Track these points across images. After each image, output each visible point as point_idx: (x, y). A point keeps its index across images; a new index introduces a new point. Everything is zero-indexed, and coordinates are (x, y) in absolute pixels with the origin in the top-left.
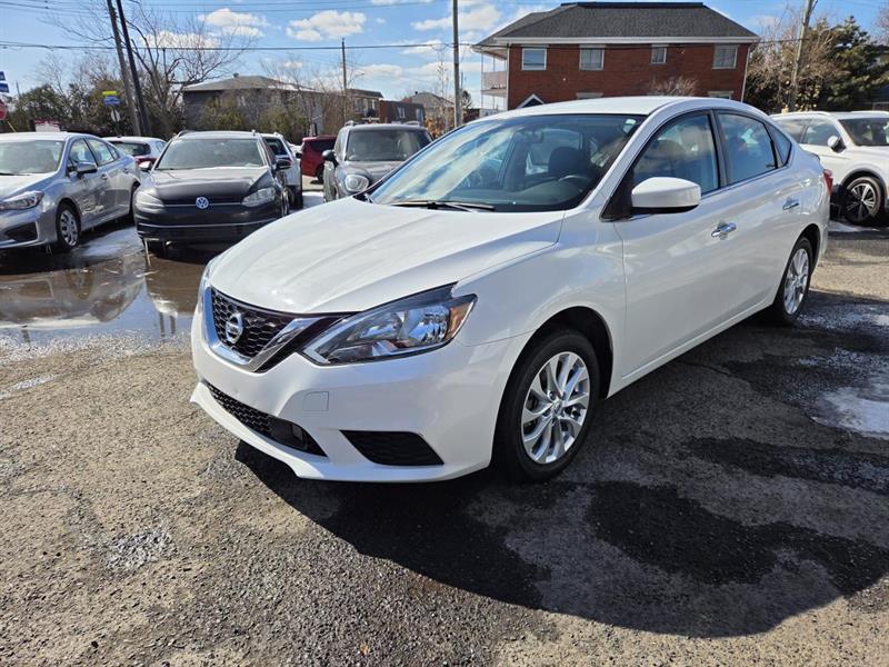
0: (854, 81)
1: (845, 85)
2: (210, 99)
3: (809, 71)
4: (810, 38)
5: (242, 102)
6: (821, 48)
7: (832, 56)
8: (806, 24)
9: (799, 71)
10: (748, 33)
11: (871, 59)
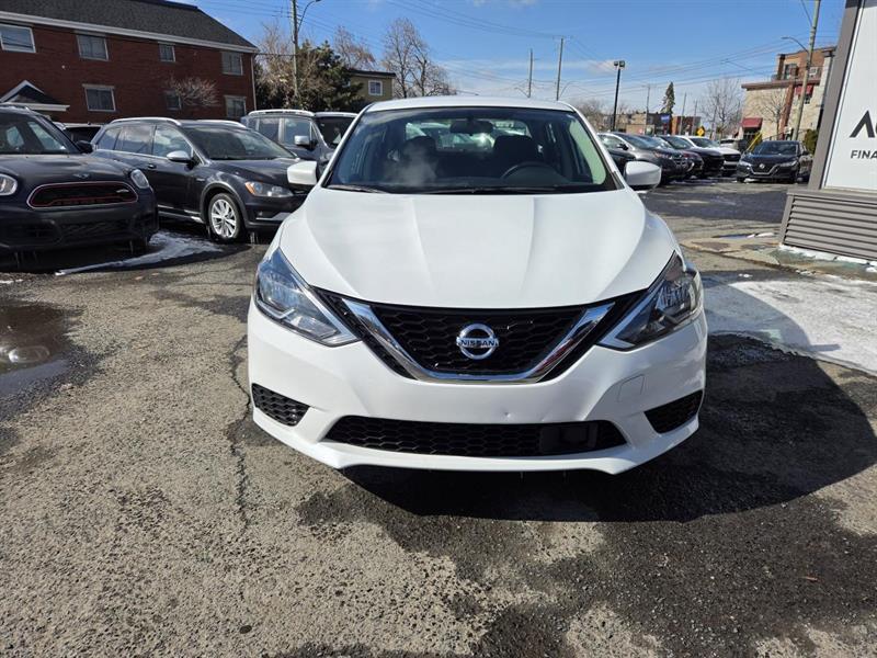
0: (340, 96)
1: (334, 99)
3: (306, 86)
4: (302, 56)
6: (311, 65)
7: (318, 73)
8: (296, 42)
9: (298, 85)
10: (247, 44)
11: (347, 78)
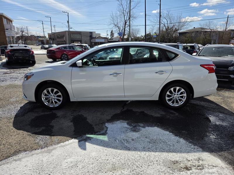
2: (184, 34)
5: (193, 35)
